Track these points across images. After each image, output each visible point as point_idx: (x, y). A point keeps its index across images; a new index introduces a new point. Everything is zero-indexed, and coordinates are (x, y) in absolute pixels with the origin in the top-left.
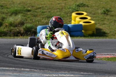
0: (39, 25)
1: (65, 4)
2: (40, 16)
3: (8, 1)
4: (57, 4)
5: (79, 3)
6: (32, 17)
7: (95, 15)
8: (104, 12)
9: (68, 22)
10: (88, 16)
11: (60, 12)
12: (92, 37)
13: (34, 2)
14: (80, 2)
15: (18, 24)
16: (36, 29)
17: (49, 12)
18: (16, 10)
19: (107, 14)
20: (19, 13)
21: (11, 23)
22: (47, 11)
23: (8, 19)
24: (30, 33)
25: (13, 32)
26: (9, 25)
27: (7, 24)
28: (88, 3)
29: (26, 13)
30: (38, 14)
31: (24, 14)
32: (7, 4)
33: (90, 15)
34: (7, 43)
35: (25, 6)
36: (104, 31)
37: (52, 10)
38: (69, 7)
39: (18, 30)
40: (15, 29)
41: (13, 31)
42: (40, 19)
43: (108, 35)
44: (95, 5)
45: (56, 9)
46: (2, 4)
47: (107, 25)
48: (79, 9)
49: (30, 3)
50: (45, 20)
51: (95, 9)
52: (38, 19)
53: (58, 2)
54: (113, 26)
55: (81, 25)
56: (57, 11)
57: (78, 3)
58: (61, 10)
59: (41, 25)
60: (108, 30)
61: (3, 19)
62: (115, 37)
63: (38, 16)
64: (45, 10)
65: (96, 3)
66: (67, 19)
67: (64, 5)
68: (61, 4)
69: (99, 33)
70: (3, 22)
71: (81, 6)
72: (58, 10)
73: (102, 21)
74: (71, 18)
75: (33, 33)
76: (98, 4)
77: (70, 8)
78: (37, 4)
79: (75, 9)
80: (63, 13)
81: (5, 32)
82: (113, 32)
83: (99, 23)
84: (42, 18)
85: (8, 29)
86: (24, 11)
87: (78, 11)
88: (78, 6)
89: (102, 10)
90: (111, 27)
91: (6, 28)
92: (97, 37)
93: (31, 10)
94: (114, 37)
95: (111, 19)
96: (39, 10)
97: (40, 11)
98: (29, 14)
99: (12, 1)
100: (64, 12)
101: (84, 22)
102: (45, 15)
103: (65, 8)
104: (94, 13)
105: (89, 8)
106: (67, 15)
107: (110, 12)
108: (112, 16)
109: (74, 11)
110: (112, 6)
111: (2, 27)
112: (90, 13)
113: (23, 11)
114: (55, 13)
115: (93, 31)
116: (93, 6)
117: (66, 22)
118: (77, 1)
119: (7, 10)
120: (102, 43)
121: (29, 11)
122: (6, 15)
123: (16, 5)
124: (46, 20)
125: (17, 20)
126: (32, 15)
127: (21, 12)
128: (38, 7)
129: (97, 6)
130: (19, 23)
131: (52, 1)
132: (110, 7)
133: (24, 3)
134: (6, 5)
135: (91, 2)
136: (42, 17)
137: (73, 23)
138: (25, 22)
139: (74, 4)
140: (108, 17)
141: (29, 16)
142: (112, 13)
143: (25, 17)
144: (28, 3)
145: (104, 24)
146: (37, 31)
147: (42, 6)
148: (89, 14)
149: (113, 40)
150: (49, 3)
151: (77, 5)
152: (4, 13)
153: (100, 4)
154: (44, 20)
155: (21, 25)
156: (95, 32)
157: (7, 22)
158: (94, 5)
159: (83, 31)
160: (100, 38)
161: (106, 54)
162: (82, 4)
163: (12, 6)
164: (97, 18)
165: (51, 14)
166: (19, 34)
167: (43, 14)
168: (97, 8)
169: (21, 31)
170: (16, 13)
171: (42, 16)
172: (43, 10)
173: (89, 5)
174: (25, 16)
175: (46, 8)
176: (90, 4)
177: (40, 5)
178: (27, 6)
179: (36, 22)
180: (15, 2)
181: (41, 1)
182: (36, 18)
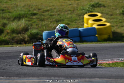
1: (78, 4)
2: (47, 20)
3: (10, 4)
4: (68, 5)
5: (94, 3)
6: (39, 22)
7: (113, 17)
11: (71, 14)
13: (41, 3)
15: (22, 31)
17: (59, 15)
18: (19, 14)
20: (23, 17)
21: (13, 29)
22: (56, 13)
23: (9, 25)
24: (35, 40)
25: (16, 40)
26: (11, 32)
27: (9, 31)
28: (104, 3)
29: (31, 17)
30: (46, 17)
31: (29, 18)
32: (9, 7)
33: (107, 16)
35: (31, 9)
37: (62, 13)
38: (82, 8)
39: (21, 37)
40: (18, 37)
41: (15, 38)
42: (48, 24)
44: (113, 4)
45: (67, 11)
46: (4, 7)
48: (94, 10)
49: (36, 6)
50: (54, 24)
51: (112, 9)
52: (45, 23)
53: (69, 2)
55: (94, 28)
56: (68, 14)
58: (72, 12)
61: (4, 25)
63: (45, 20)
64: (54, 12)
65: (114, 2)
66: (80, 22)
67: (75, 5)
69: (116, 37)
70: (4, 29)
71: (96, 6)
72: (69, 12)
74: (83, 21)
76: (117, 3)
77: (83, 9)
78: (44, 6)
79: (89, 11)
80: (74, 16)
81: (7, 40)
83: (116, 26)
84: (49, 23)
85: (9, 37)
86: (29, 15)
87: (92, 12)
88: (93, 6)
89: (121, 10)
91: (7, 35)
93: (38, 13)
96: (47, 13)
97: (48, 14)
98: (34, 19)
99: (15, 4)
100: (76, 14)
101: (98, 25)
102: (54, 18)
103: (77, 10)
104: (111, 13)
105: (106, 8)
106: (80, 18)
111: (3, 35)
112: (107, 14)
114: (65, 16)
115: (109, 35)
116: (111, 6)
117: (78, 25)
118: (92, 0)
119: (9, 15)
121: (35, 14)
122: (8, 21)
123: (19, 9)
125: (20, 25)
126: (38, 19)
127: (25, 16)
128: (45, 9)
129: (116, 6)
130: (22, 29)
131: (62, 2)
133: (30, 6)
134: (8, 9)
135: (108, 1)
136: (50, 21)
137: (86, 26)
138: (29, 28)
139: (87, 4)
143: (30, 22)
144: (34, 5)
145: (123, 27)
147: (51, 8)
148: (105, 15)
150: (58, 4)
151: (91, 5)
152: (5, 18)
153: (119, 3)
154: (52, 25)
155: (25, 31)
156: (111, 37)
157: (8, 28)
158: (111, 4)
159: (97, 35)
160: (114, 43)
162: (98, 3)
163: (15, 9)
164: (115, 20)
165: (60, 17)
166: (22, 42)
167: (51, 17)
168: (115, 7)
169: (25, 38)
170: (19, 18)
171: (51, 19)
172: (51, 12)
173: (106, 5)
175: (55, 10)
176: (107, 3)
177: (48, 7)
178: (32, 9)
179: (43, 27)
180: (18, 4)
181: (50, 3)
182: (43, 23)
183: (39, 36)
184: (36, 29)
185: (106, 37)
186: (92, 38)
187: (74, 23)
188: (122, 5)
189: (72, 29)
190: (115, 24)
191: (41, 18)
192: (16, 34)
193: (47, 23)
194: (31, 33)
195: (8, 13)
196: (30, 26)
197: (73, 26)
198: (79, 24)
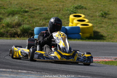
0: (36, 27)
1: (63, 5)
2: (37, 17)
3: (5, 1)
4: (55, 6)
6: (30, 19)
7: (93, 18)
8: (101, 15)
9: (66, 25)
10: (86, 18)
11: (57, 13)
12: (90, 40)
13: (32, 3)
14: (78, 4)
15: (15, 25)
16: (33, 30)
17: (47, 13)
18: (13, 11)
19: (105, 17)
20: (16, 13)
21: (8, 23)
22: (45, 12)
23: (4, 20)
24: (27, 34)
25: (10, 33)
26: (6, 26)
27: (4, 25)
28: (86, 6)
29: (23, 14)
30: (36, 15)
31: (21, 15)
32: (4, 4)
33: (88, 17)
34: (4, 44)
35: (23, 7)
36: (102, 34)
37: (49, 12)
38: (66, 9)
39: (15, 31)
40: (12, 30)
43: (106, 38)
44: (93, 8)
45: (54, 11)
47: (105, 28)
48: (77, 11)
49: (28, 4)
51: (93, 11)
52: (35, 20)
53: (56, 3)
54: (111, 29)
55: (79, 27)
56: (55, 13)
57: (76, 5)
58: (59, 12)
59: (38, 27)
60: (106, 33)
62: (113, 40)
63: (35, 17)
64: (43, 11)
65: (94, 5)
66: (65, 21)
67: (61, 6)
68: (59, 5)
69: (96, 36)
71: (78, 8)
72: (56, 12)
73: (100, 24)
74: (69, 20)
75: (30, 34)
76: (96, 7)
77: (68, 10)
78: (35, 5)
79: (73, 11)
80: (60, 15)
81: (2, 33)
82: (111, 35)
83: (96, 26)
84: (39, 20)
85: (5, 30)
86: (22, 12)
87: (76, 13)
88: (76, 8)
89: (100, 13)
90: (108, 30)
91: (2, 28)
92: (94, 40)
93: (29, 11)
94: (111, 40)
95: (109, 23)
96: (37, 11)
97: (38, 13)
98: (26, 16)
99: (9, 2)
100: (62, 14)
101: (82, 25)
102: (43, 16)
103: (63, 10)
104: (91, 15)
105: (87, 10)
106: (65, 17)
107: (108, 15)
108: (110, 19)
109: (72, 13)
110: (111, 9)
112: (88, 16)
113: (20, 12)
114: (53, 15)
115: (90, 33)
116: (91, 9)
118: (75, 3)
119: (4, 11)
120: (100, 46)
121: (26, 12)
122: (3, 16)
123: (13, 6)
124: (44, 22)
126: (29, 16)
127: (18, 13)
128: (35, 8)
129: (95, 9)
130: (16, 24)
131: (50, 3)
132: (108, 10)
133: (22, 4)
134: (3, 6)
135: (89, 4)
137: (71, 25)
138: (22, 23)
139: (72, 6)
140: (106, 20)
141: (26, 17)
142: (110, 16)
143: (22, 19)
144: (25, 3)
145: (102, 27)
146: (34, 32)
147: (40, 7)
148: (86, 16)
149: (111, 43)
150: (46, 4)
151: (75, 7)
152: (1, 14)
153: (98, 6)
154: (42, 22)
155: (18, 26)
156: (93, 35)
157: (4, 22)
158: (92, 7)
159: (80, 34)
161: (103, 57)
162: (80, 6)
163: (10, 6)
164: (95, 21)
165: (48, 16)
166: (15, 35)
167: (40, 15)
169: (18, 32)
170: (13, 14)
171: (40, 17)
172: (40, 11)
173: (87, 8)
174: (22, 17)
175: (44, 10)
176: (88, 6)
177: (37, 6)
179: (33, 24)
180: (12, 2)
181: (39, 3)
182: (34, 20)
183: (30, 31)
184: (28, 24)
185: (88, 35)
186: (76, 35)
188: (101, 8)
190: (95, 25)
191: (31, 15)
192: (10, 28)
193: (37, 20)
194: (23, 28)
195: (4, 10)
196: (22, 22)
198: (64, 23)
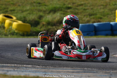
2: (81, 13)
11: (103, 9)
15: (57, 23)
17: (92, 9)
18: (55, 8)
20: (58, 10)
21: (49, 21)
22: (89, 8)
23: (45, 17)
25: (50, 32)
26: (47, 24)
27: (44, 23)
29: (66, 10)
30: (80, 11)
31: (64, 11)
32: (45, 1)
35: (65, 3)
37: (95, 7)
38: (114, 3)
40: (53, 29)
41: (50, 30)
46: (40, 1)
50: (87, 18)
58: (105, 7)
61: (40, 17)
63: (79, 13)
64: (87, 6)
66: (112, 17)
70: (41, 21)
72: (102, 7)
74: (115, 16)
80: (107, 10)
84: (83, 16)
85: (45, 28)
86: (64, 8)
91: (43, 27)
93: (72, 7)
96: (81, 7)
97: (82, 9)
98: (69, 12)
102: (87, 12)
103: (110, 5)
106: (112, 13)
111: (39, 27)
114: (98, 11)
117: (110, 20)
119: (45, 8)
121: (69, 8)
122: (44, 13)
123: (55, 2)
125: (55, 18)
126: (72, 12)
127: (60, 9)
128: (80, 3)
136: (84, 14)
147: (84, 2)
152: (41, 11)
155: (59, 24)
157: (44, 20)
163: (51, 2)
165: (93, 12)
167: (84, 11)
170: (54, 11)
172: (85, 6)
174: (64, 14)
175: (89, 5)
178: (67, 3)
187: (106, 18)
189: (104, 22)
191: (75, 12)
192: (51, 26)
193: (81, 16)
197: (105, 20)
